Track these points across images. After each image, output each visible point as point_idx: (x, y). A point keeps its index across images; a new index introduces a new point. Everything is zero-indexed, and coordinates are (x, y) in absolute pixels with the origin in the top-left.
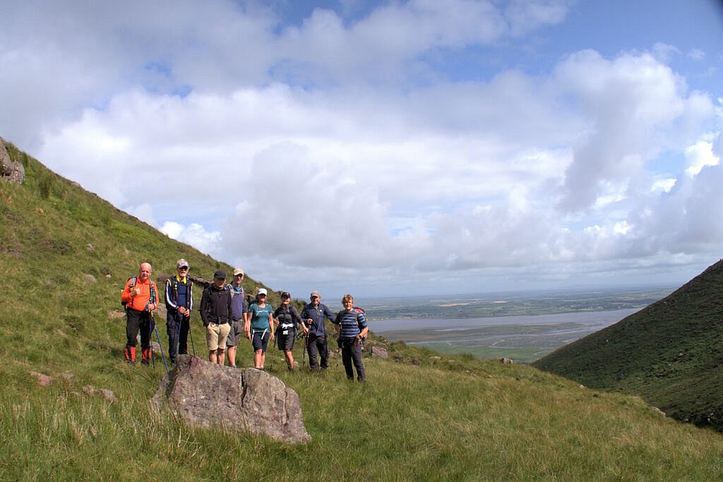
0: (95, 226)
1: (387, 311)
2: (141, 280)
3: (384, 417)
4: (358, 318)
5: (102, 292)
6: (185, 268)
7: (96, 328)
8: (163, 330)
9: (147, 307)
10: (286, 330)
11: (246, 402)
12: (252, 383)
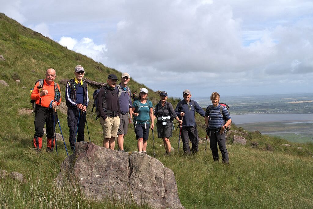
0: (6, 40)
1: (245, 107)
2: (48, 82)
3: (244, 192)
4: (223, 112)
5: (13, 94)
6: (82, 72)
7: (8, 123)
8: (64, 124)
9: (51, 104)
10: (164, 121)
11: (132, 179)
12: (138, 164)
